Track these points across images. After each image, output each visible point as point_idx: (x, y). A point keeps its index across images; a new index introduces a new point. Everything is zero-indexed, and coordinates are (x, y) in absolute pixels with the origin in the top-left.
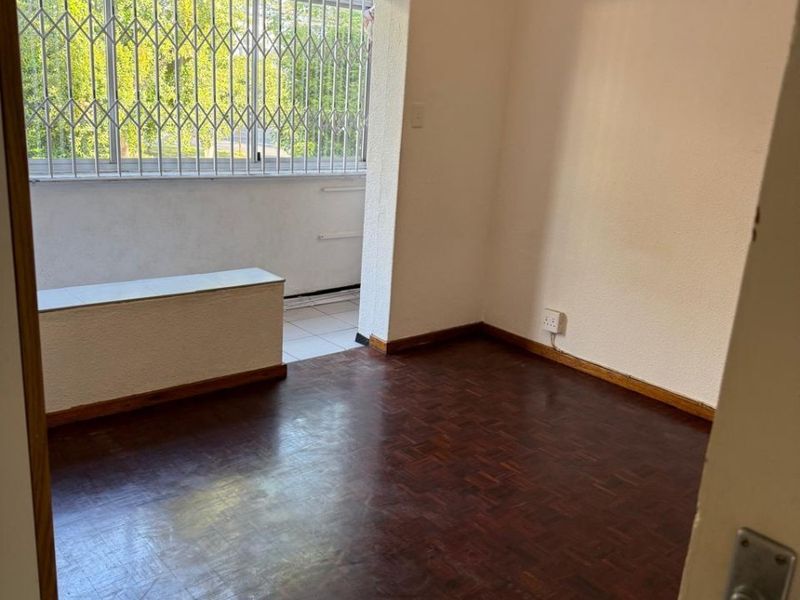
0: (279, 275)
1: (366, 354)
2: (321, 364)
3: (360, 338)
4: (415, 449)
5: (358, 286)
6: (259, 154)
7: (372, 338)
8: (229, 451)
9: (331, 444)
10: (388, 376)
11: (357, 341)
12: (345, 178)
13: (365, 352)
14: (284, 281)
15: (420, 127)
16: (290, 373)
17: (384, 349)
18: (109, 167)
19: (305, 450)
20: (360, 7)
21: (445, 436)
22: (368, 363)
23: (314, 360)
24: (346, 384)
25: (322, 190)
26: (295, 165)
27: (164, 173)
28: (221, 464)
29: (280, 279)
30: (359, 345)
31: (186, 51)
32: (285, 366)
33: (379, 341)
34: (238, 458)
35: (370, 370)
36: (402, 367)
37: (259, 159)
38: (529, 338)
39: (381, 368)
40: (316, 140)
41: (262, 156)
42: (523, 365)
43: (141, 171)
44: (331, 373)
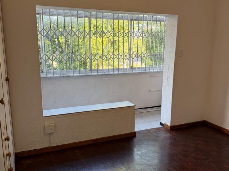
0: (134, 104)
1: (163, 130)
2: (148, 133)
3: (161, 124)
4: (178, 168)
5: (161, 106)
6: (131, 66)
7: (165, 124)
8: (115, 162)
9: (148, 162)
10: (171, 138)
11: (160, 125)
12: (158, 72)
13: (163, 129)
14: (135, 106)
15: (182, 56)
16: (137, 135)
17: (169, 128)
18: (89, 72)
19: (139, 164)
20: (163, 21)
21: (189, 163)
22: (163, 133)
23: (146, 130)
24: (156, 140)
25: (151, 76)
26: (142, 69)
27: (104, 73)
28: (112, 166)
29: (134, 105)
30: (161, 126)
31: (116, 38)
32: (136, 132)
33: (167, 126)
34: (117, 164)
35: (164, 135)
36: (175, 135)
37: (131, 68)
38: (223, 127)
39: (168, 135)
40: (153, 60)
41: (132, 67)
42: (220, 137)
43: (97, 73)
44: (150, 136)
